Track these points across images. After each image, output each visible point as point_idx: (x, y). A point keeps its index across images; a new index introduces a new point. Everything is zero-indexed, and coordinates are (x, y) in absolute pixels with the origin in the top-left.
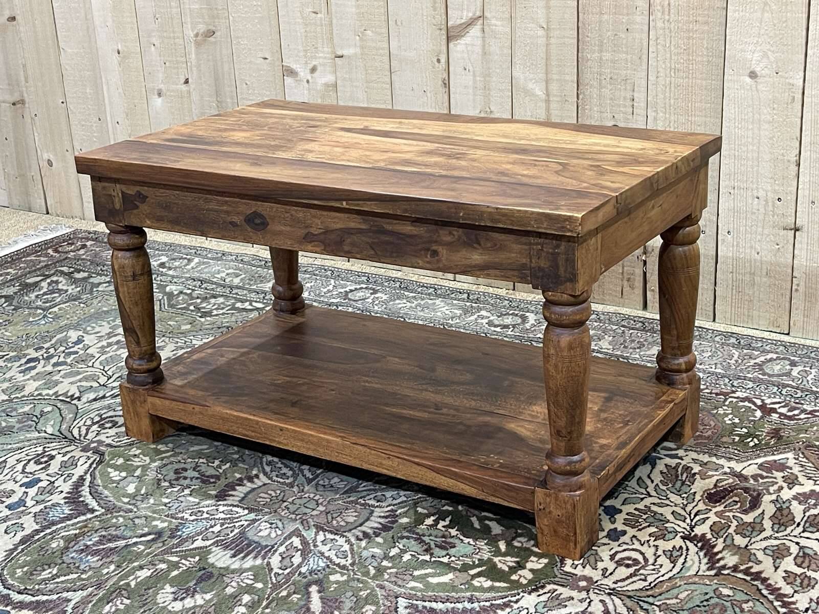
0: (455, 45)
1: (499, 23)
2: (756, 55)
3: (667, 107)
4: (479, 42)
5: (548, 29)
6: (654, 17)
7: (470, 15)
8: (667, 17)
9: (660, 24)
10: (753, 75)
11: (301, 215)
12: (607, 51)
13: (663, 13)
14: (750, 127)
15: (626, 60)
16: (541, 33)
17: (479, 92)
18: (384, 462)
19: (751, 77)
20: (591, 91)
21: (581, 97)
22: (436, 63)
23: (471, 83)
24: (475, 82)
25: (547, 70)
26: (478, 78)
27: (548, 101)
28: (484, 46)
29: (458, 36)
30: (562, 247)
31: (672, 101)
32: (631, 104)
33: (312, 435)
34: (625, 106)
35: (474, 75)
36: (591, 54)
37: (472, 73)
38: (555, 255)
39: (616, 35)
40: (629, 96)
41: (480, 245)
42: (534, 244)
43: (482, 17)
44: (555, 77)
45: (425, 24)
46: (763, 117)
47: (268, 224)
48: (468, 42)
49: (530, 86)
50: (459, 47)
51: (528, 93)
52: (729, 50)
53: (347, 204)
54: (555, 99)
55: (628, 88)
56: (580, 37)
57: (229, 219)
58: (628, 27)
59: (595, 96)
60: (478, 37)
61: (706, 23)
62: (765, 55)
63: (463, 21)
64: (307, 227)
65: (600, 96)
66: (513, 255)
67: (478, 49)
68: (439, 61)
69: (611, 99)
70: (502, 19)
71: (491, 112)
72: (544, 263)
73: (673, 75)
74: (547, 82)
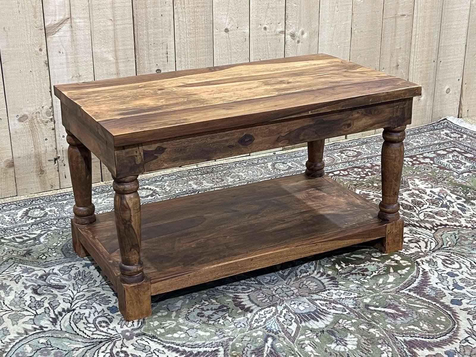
0: (52, 38)
1: (81, 20)
2: (227, 20)
3: (186, 53)
4: (69, 34)
5: (114, 20)
6: (176, 6)
7: (62, 17)
8: (183, 6)
9: (180, 10)
10: (227, 30)
11: (275, 128)
12: (151, 28)
13: (181, 4)
14: (227, 57)
15: (162, 32)
16: (110, 23)
17: (70, 65)
18: (313, 248)
19: (226, 32)
20: (143, 52)
21: (137, 57)
22: (39, 52)
23: (65, 61)
24: (67, 58)
25: (115, 45)
26: (69, 57)
27: (117, 63)
28: (72, 36)
29: (54, 33)
30: (407, 104)
31: (188, 51)
32: (166, 56)
33: (271, 254)
34: (163, 58)
35: (67, 55)
36: (142, 32)
37: (64, 54)
38: (403, 108)
39: (155, 19)
40: (165, 51)
41: (371, 113)
42: (395, 106)
43: (70, 18)
44: (120, 48)
45: (29, 27)
46: (232, 50)
47: (254, 139)
48: (60, 35)
49: (105, 55)
50: (54, 39)
51: (103, 60)
52: (215, 20)
53: (311, 112)
54: (122, 61)
55: (164, 47)
56: (135, 23)
57: (228, 144)
58: (162, 14)
59: (146, 55)
60: (67, 31)
61: (203, 7)
62: (232, 19)
63: (56, 22)
64: (279, 133)
65: (149, 55)
66: (386, 114)
67: (68, 38)
68: (41, 50)
69: (155, 55)
70: (84, 18)
71: (80, 76)
72: (399, 114)
73: (188, 36)
74: (116, 51)
